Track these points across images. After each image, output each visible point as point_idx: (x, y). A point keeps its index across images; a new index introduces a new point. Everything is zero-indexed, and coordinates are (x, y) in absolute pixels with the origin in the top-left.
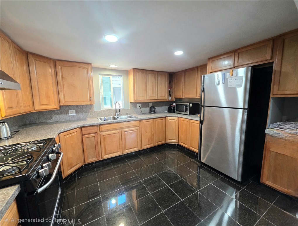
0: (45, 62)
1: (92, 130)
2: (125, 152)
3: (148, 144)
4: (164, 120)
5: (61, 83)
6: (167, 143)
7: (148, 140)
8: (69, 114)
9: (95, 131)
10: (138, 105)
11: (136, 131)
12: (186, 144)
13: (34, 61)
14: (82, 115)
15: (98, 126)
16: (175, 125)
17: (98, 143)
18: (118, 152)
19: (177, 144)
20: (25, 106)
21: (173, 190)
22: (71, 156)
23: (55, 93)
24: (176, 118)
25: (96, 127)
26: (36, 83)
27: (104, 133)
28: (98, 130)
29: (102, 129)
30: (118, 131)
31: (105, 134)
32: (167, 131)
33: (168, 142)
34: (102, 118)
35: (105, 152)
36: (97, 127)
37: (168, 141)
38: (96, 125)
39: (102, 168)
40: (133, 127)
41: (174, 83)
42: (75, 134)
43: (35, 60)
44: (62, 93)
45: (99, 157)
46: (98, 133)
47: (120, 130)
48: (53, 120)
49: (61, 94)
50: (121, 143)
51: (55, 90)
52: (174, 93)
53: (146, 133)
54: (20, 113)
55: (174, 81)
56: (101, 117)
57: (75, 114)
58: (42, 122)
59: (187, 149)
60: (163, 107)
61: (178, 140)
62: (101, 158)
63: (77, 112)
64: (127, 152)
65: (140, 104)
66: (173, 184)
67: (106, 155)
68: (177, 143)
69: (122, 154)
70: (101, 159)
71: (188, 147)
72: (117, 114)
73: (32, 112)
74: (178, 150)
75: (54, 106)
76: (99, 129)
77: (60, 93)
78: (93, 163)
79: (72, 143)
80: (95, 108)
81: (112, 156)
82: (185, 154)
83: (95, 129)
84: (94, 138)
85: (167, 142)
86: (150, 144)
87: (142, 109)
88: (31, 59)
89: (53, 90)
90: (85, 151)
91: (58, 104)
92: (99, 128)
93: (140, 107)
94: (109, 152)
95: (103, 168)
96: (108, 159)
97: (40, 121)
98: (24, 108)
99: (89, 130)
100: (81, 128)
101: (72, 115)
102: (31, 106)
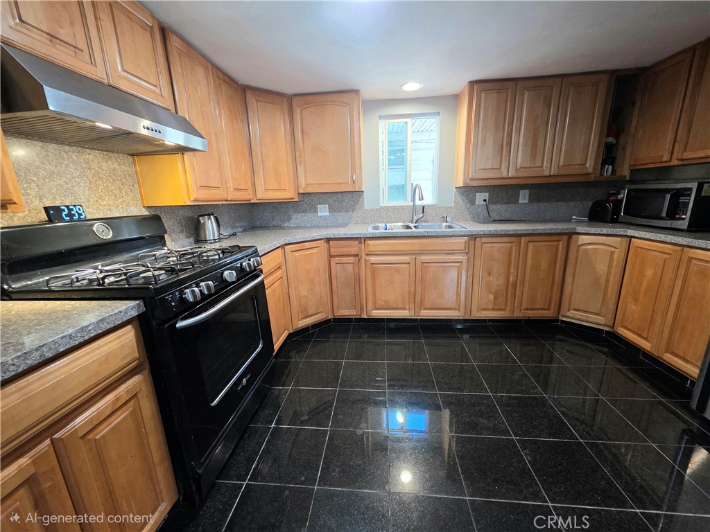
0: (273, 103)
1: (349, 249)
2: (421, 314)
3: (493, 309)
4: (561, 245)
5: (301, 146)
6: (564, 319)
7: (491, 297)
8: (317, 212)
9: (354, 250)
10: (481, 198)
11: (458, 264)
12: (646, 339)
13: (255, 104)
14: (341, 217)
15: (363, 241)
16: (610, 267)
17: (361, 280)
18: (404, 309)
19: (607, 329)
20: (237, 189)
21: (529, 458)
22: (306, 294)
23: (291, 167)
24: (619, 239)
25: (357, 242)
26: (259, 147)
27: (373, 259)
28: (360, 249)
29: (371, 249)
30: (406, 258)
31: (376, 260)
32: (568, 279)
33: (568, 317)
34: (379, 224)
35: (374, 302)
36: (360, 243)
37: (568, 314)
38: (357, 238)
39: (366, 335)
40: (448, 254)
41: (636, 112)
42: (315, 251)
43: (257, 101)
44: (302, 167)
45: (362, 309)
46: (361, 256)
47: (414, 257)
48: (292, 223)
49: (301, 169)
50: (413, 290)
51: (290, 161)
52: (629, 150)
53: (490, 274)
54: (227, 200)
55: (638, 105)
56: (379, 222)
57: (328, 214)
58: (277, 226)
59: (647, 355)
60: (572, 204)
61: (610, 316)
62: (365, 313)
63: (331, 210)
64: (425, 314)
65: (487, 194)
66: (535, 442)
67: (376, 309)
68: (604, 325)
69: (415, 318)
70: (366, 317)
71: (653, 352)
72: (415, 218)
73: (252, 202)
74: (606, 350)
75: (288, 194)
76: (363, 247)
77: (299, 167)
78: (349, 320)
79: (308, 267)
80: (368, 203)
81: (388, 315)
82: (634, 371)
83: (354, 247)
84: (351, 266)
85: (563, 316)
86: (498, 310)
87: (492, 207)
88: (250, 98)
89: (287, 160)
90: (333, 291)
91: (295, 191)
92: (363, 245)
93: (485, 200)
94: (383, 304)
95: (369, 337)
96: (382, 320)
97: (275, 223)
98: (233, 193)
99: (343, 247)
100: (328, 240)
101: (323, 214)
102: (250, 191)
